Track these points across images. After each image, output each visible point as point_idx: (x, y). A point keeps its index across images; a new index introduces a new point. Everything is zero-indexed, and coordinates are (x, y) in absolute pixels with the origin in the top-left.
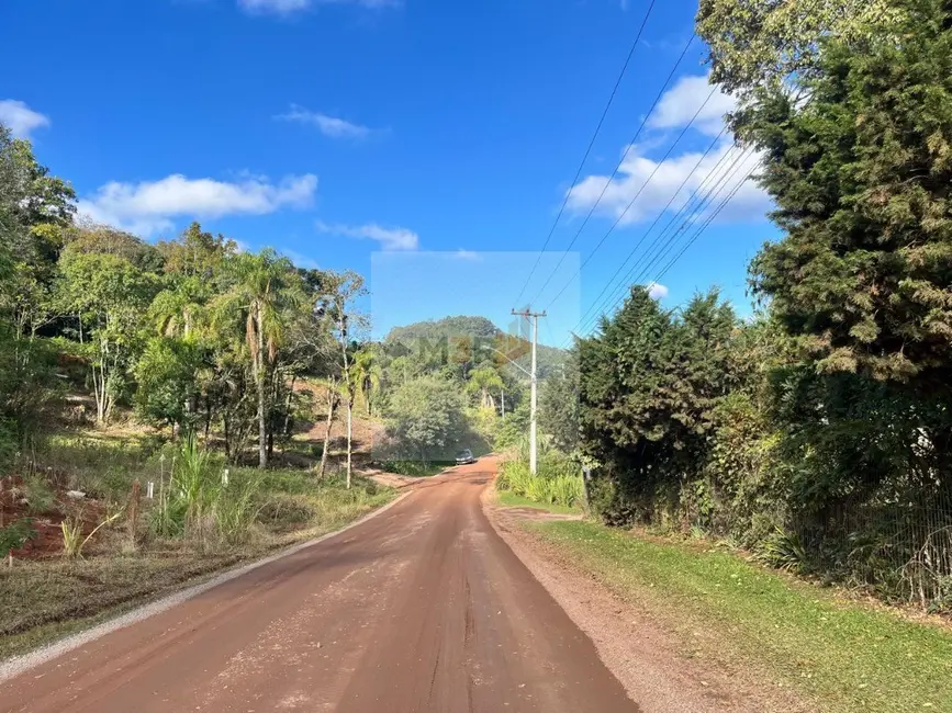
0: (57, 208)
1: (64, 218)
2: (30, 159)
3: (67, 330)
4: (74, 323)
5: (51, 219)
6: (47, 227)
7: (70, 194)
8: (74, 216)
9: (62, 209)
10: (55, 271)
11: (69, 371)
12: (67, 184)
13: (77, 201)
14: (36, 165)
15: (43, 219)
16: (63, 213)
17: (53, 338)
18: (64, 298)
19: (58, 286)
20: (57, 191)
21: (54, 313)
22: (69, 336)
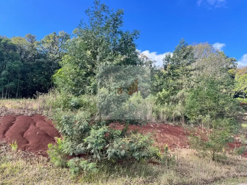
0: (232, 65)
1: (235, 67)
2: (224, 55)
3: (240, 96)
4: (242, 93)
5: (231, 68)
6: (231, 70)
7: (235, 61)
8: (237, 66)
9: (234, 65)
10: (235, 81)
11: (243, 107)
12: (234, 58)
13: (237, 62)
14: (226, 56)
15: (229, 69)
16: (234, 66)
17: (237, 98)
18: (238, 87)
19: (236, 85)
20: (232, 61)
21: (236, 92)
22: (241, 97)
